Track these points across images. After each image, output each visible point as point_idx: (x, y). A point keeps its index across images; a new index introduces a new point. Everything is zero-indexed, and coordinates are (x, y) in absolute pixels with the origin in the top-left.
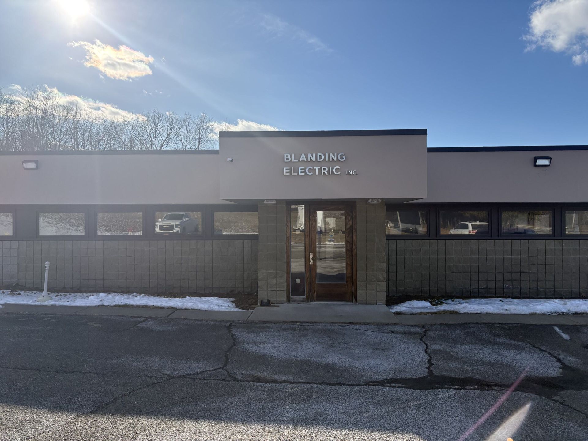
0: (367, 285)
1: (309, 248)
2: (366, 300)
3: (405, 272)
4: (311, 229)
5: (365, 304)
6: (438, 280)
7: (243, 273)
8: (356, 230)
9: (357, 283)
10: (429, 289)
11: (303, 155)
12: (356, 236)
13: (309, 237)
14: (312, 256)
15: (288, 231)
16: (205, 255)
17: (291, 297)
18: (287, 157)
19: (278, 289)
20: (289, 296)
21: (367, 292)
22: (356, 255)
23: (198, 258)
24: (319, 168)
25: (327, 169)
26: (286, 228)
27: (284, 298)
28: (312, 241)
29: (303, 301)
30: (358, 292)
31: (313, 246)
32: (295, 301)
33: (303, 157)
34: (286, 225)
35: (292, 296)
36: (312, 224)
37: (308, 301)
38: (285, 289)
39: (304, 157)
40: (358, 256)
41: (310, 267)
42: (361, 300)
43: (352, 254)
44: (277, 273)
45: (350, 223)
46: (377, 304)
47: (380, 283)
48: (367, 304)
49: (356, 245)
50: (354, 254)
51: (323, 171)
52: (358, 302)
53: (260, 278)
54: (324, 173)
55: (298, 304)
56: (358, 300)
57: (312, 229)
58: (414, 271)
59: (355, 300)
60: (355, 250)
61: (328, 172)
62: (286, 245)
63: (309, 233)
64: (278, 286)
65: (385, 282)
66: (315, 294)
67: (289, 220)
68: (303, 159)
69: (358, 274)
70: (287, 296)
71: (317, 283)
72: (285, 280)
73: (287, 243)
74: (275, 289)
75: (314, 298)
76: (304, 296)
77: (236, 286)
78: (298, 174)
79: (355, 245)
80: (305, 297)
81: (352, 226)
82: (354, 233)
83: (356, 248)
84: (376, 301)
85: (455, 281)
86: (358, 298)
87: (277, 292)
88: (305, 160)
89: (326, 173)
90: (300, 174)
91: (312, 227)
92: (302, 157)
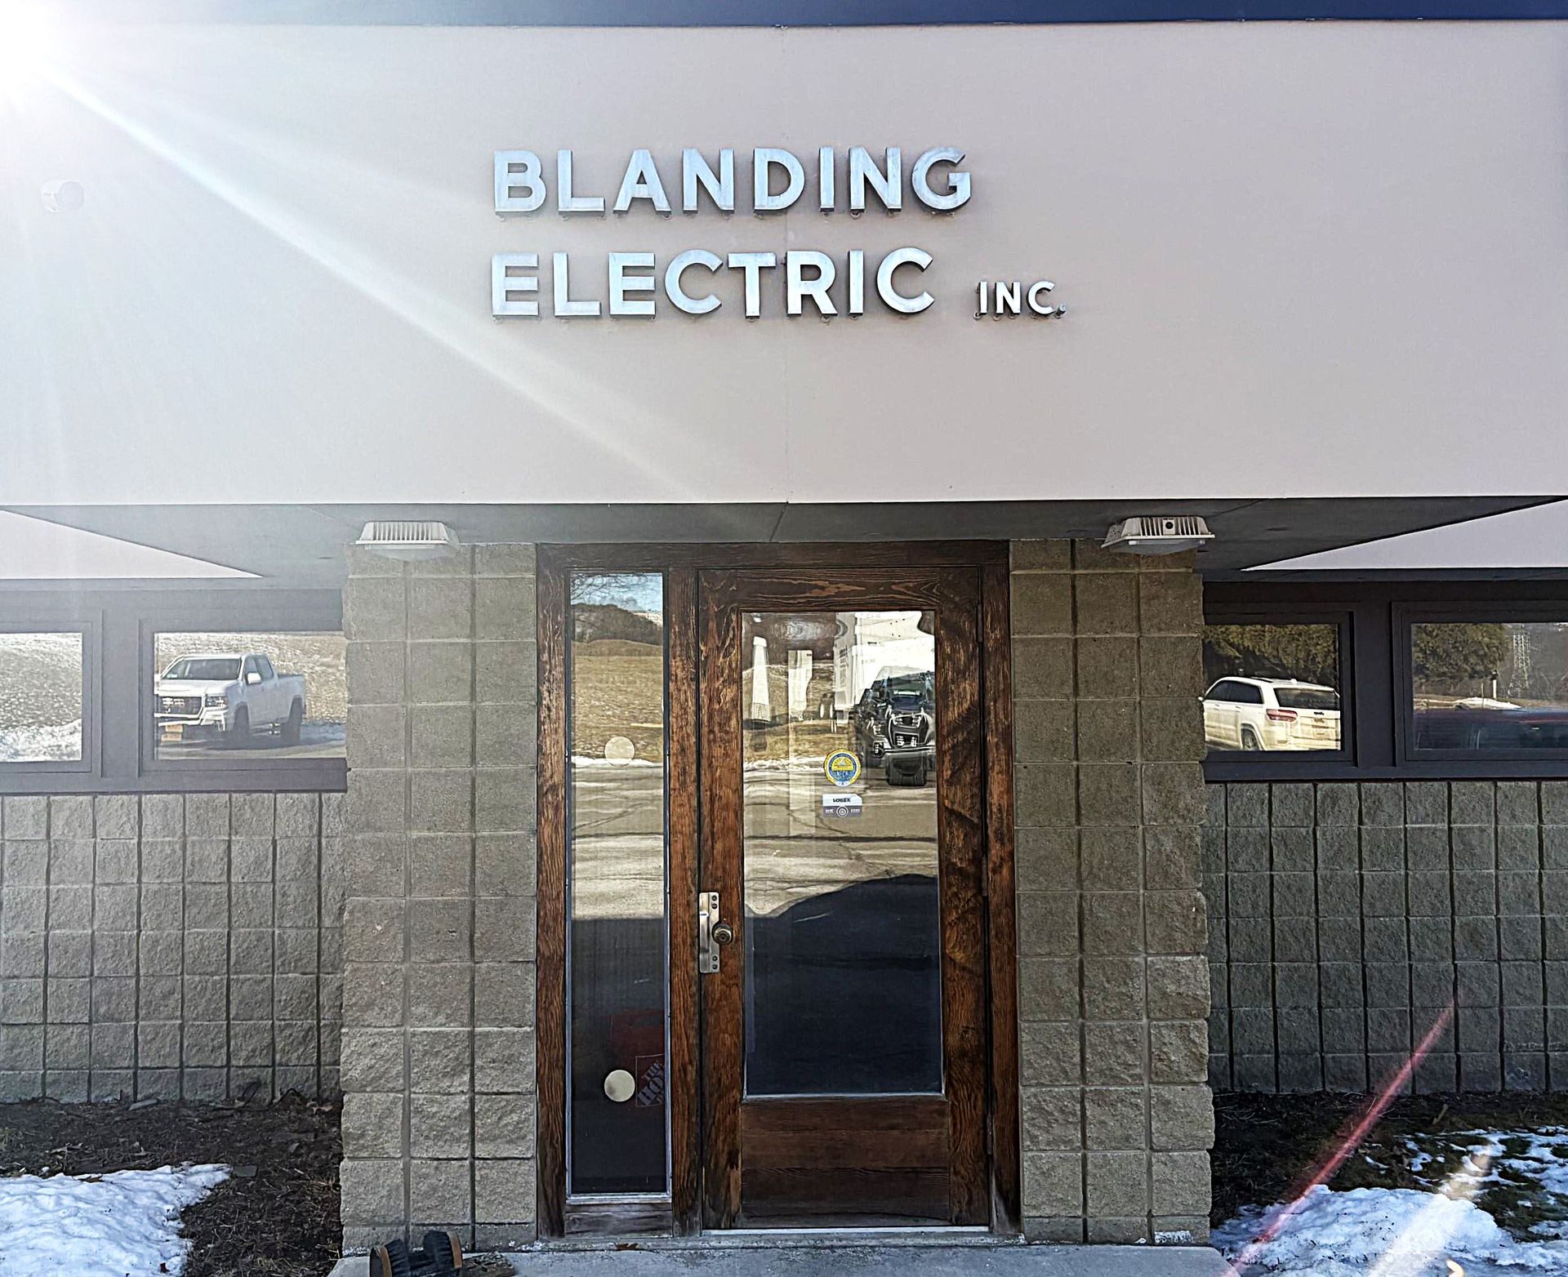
0: (1083, 1109)
1: (691, 862)
2: (1080, 1213)
3: (1228, 962)
4: (711, 731)
5: (1075, 1242)
6: (1417, 1003)
7: (318, 978)
8: (1007, 735)
9: (1016, 1096)
10: (1367, 1057)
11: (641, 162)
12: (1009, 773)
13: (692, 788)
14: (715, 915)
15: (553, 746)
16: (94, 882)
17: (573, 1199)
18: (518, 179)
19: (478, 1145)
20: (560, 1195)
21: (1084, 1158)
22: (1011, 902)
23: (53, 897)
24: (769, 260)
25: (828, 275)
26: (540, 723)
27: (526, 1210)
28: (712, 810)
29: (652, 1223)
30: (1026, 1157)
31: (719, 846)
32: (597, 1225)
33: (642, 180)
34: (539, 704)
35: (575, 1191)
36: (714, 697)
37: (686, 1230)
38: (528, 1147)
39: (651, 175)
40: (1024, 910)
41: (703, 996)
42: (1048, 1211)
43: (986, 899)
44: (472, 1034)
45: (968, 688)
46: (1158, 1237)
47: (1166, 1092)
48: (1086, 1241)
49: (1007, 836)
50: (994, 900)
51: (797, 288)
52: (1026, 1228)
53: (355, 1074)
54: (807, 299)
55: (621, 1248)
56: (1026, 1212)
57: (716, 729)
58: (1277, 954)
59: (1002, 1208)
60: (1005, 871)
61: (840, 290)
62: (539, 842)
63: (692, 758)
64: (479, 1131)
65: (1205, 1088)
66: (737, 1174)
67: (558, 672)
68: (642, 192)
69: (1024, 1037)
70: (542, 1194)
71: (747, 1097)
72: (530, 1084)
73: (547, 831)
74: (462, 1150)
75: (728, 1199)
76: (664, 1190)
77: (278, 1057)
78: (605, 307)
79: (1000, 839)
80: (666, 1197)
81: (980, 710)
82: (992, 755)
83: (1011, 854)
84: (1150, 1215)
85: (1505, 1009)
86: (1026, 1199)
87: (472, 1165)
88: (662, 204)
89: (826, 306)
90: (618, 306)
91: (717, 719)
92: (632, 176)
